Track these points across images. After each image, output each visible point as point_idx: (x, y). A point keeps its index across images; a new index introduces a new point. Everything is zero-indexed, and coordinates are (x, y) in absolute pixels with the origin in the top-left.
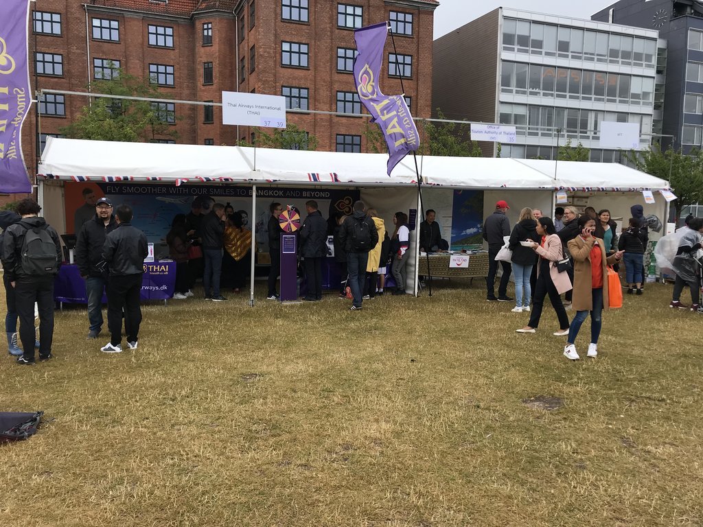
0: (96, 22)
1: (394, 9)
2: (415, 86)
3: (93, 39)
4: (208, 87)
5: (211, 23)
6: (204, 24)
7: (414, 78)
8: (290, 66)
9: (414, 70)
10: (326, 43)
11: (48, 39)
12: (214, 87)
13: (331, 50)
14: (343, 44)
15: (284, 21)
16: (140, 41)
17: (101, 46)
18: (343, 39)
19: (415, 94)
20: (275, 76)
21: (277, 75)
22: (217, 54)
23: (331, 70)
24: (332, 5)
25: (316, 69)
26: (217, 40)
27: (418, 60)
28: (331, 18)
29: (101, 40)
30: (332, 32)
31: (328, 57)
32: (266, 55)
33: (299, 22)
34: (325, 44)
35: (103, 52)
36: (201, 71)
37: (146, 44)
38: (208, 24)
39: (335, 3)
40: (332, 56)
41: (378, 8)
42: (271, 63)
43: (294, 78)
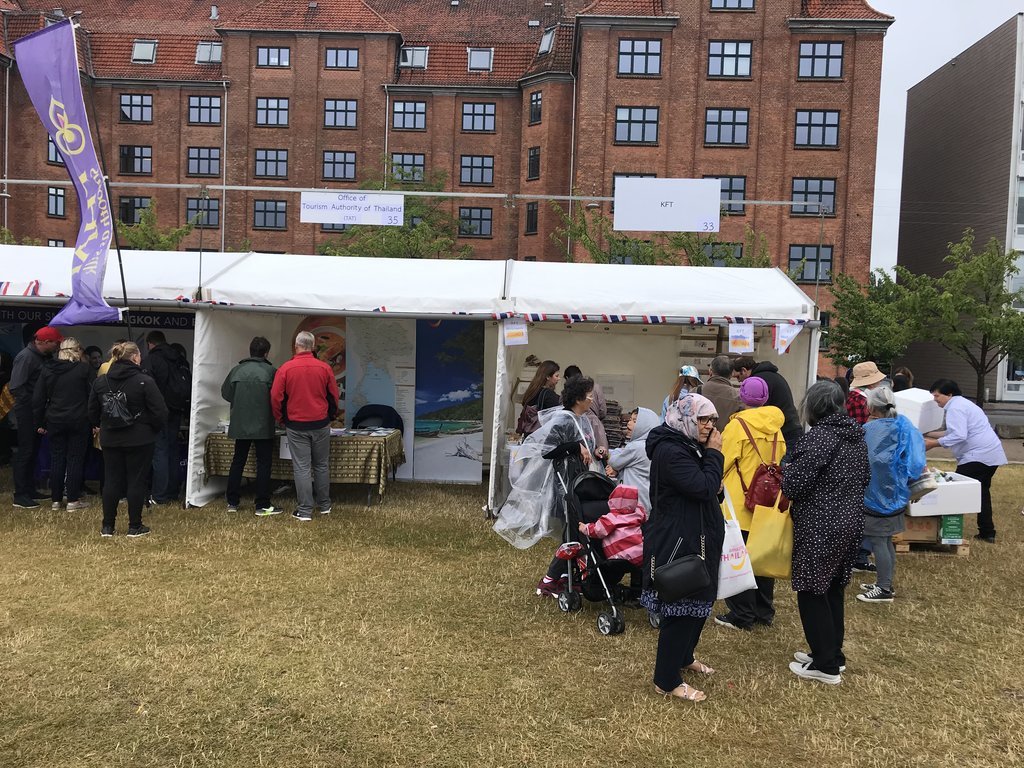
0: (399, 107)
1: (809, 39)
2: (844, 161)
3: (393, 129)
4: (532, 183)
5: (540, 92)
6: (533, 94)
7: (843, 146)
8: (629, 143)
9: (844, 133)
10: (687, 103)
11: (340, 133)
12: (540, 182)
13: (696, 112)
14: (716, 103)
15: (620, 76)
16: (450, 126)
17: (402, 138)
18: (716, 94)
19: (843, 173)
20: (604, 159)
21: (608, 157)
22: (546, 135)
23: (694, 144)
24: (699, 44)
25: (669, 144)
26: (547, 115)
27: (850, 117)
28: (697, 64)
29: (404, 130)
30: (697, 86)
31: (690, 124)
32: (590, 129)
33: (646, 76)
34: (685, 103)
35: (404, 145)
36: (526, 161)
37: (459, 129)
38: (537, 93)
39: (705, 41)
40: (696, 123)
41: (779, 40)
42: (599, 141)
43: (634, 160)
